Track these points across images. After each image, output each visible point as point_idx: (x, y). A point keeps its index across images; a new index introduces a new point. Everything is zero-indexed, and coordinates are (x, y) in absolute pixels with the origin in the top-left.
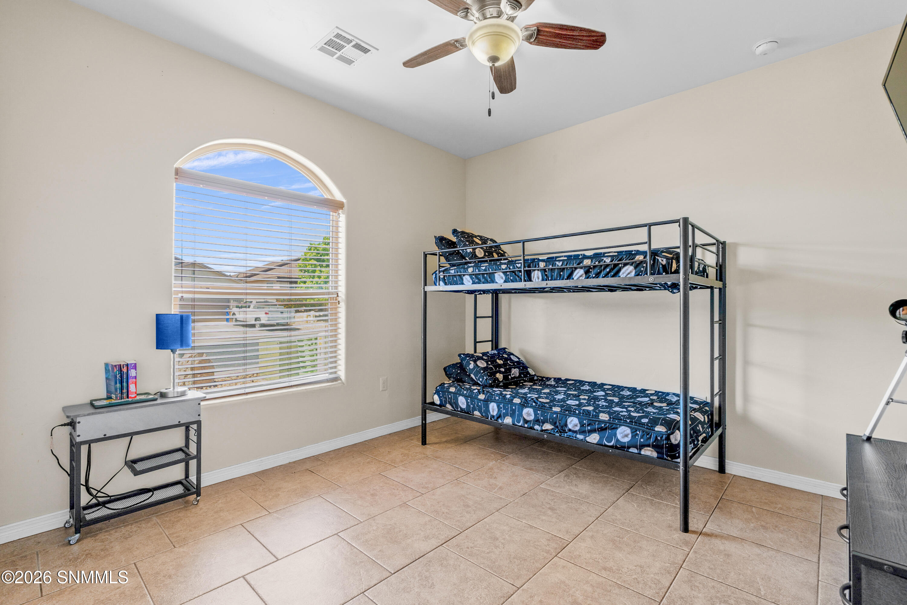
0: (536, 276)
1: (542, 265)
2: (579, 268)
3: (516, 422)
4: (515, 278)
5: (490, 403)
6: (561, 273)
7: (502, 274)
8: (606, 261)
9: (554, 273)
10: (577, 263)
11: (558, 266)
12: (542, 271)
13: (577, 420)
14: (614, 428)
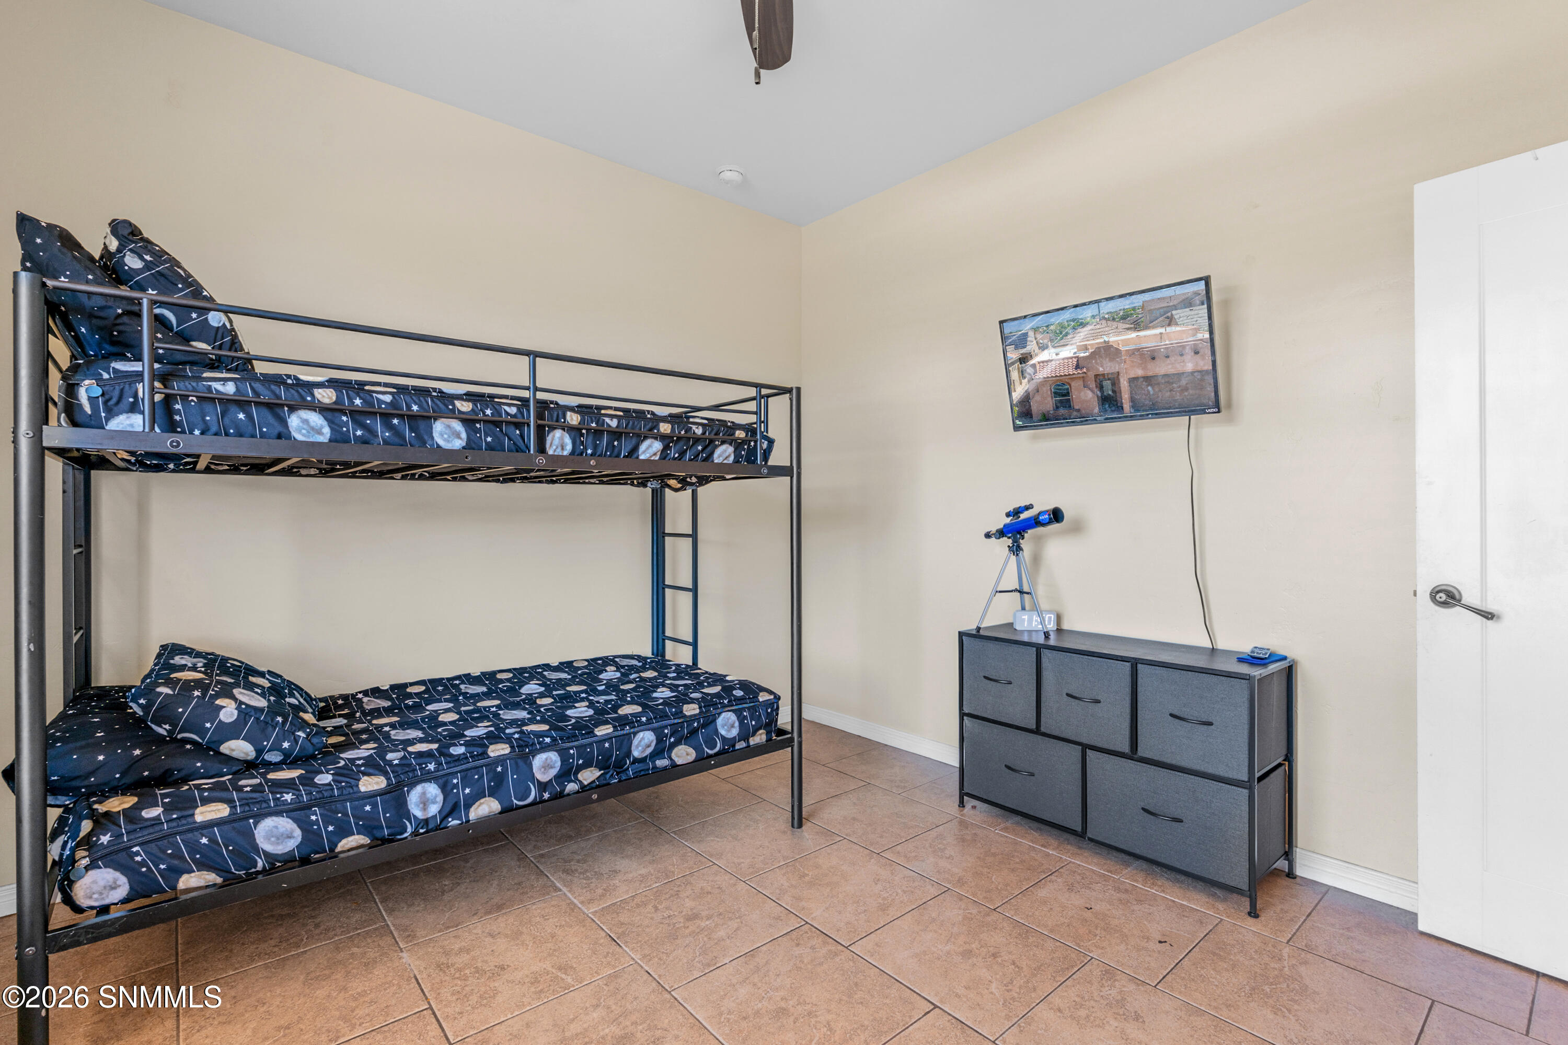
0: (556, 442)
1: (573, 419)
2: (652, 438)
3: (515, 801)
4: (499, 439)
5: (408, 792)
6: (616, 443)
7: (457, 426)
8: (696, 431)
9: (601, 440)
10: (648, 427)
11: (609, 425)
12: (573, 434)
13: (652, 733)
14: (711, 722)
